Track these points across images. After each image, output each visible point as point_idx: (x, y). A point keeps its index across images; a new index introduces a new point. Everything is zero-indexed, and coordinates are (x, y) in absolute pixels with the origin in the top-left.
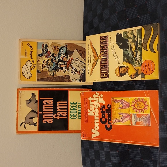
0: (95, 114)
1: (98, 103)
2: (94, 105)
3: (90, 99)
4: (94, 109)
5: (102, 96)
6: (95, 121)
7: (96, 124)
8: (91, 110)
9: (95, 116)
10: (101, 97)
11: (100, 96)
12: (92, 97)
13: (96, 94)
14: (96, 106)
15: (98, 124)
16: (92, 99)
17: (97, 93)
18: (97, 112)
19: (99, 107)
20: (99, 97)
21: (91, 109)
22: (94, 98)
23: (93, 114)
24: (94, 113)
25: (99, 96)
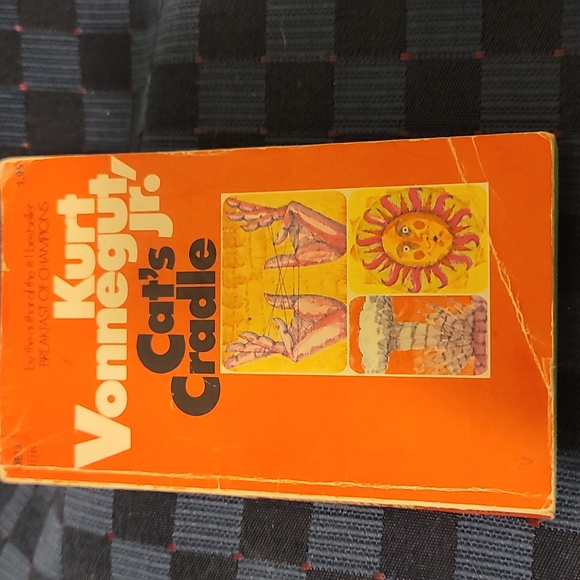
0: (99, 307)
1: (126, 231)
2: (94, 246)
3: (69, 206)
4: (99, 272)
5: (153, 182)
6: (103, 355)
7: (103, 371)
8: (74, 283)
9: (103, 319)
10: (145, 192)
11: (139, 182)
12: (84, 193)
13: (112, 176)
14: (112, 253)
15: (121, 372)
16: (86, 206)
17: (116, 163)
18: (116, 296)
19: (133, 259)
20: (135, 191)
21: (71, 271)
22: (95, 197)
23: (86, 311)
24: (93, 298)
25: (130, 183)
